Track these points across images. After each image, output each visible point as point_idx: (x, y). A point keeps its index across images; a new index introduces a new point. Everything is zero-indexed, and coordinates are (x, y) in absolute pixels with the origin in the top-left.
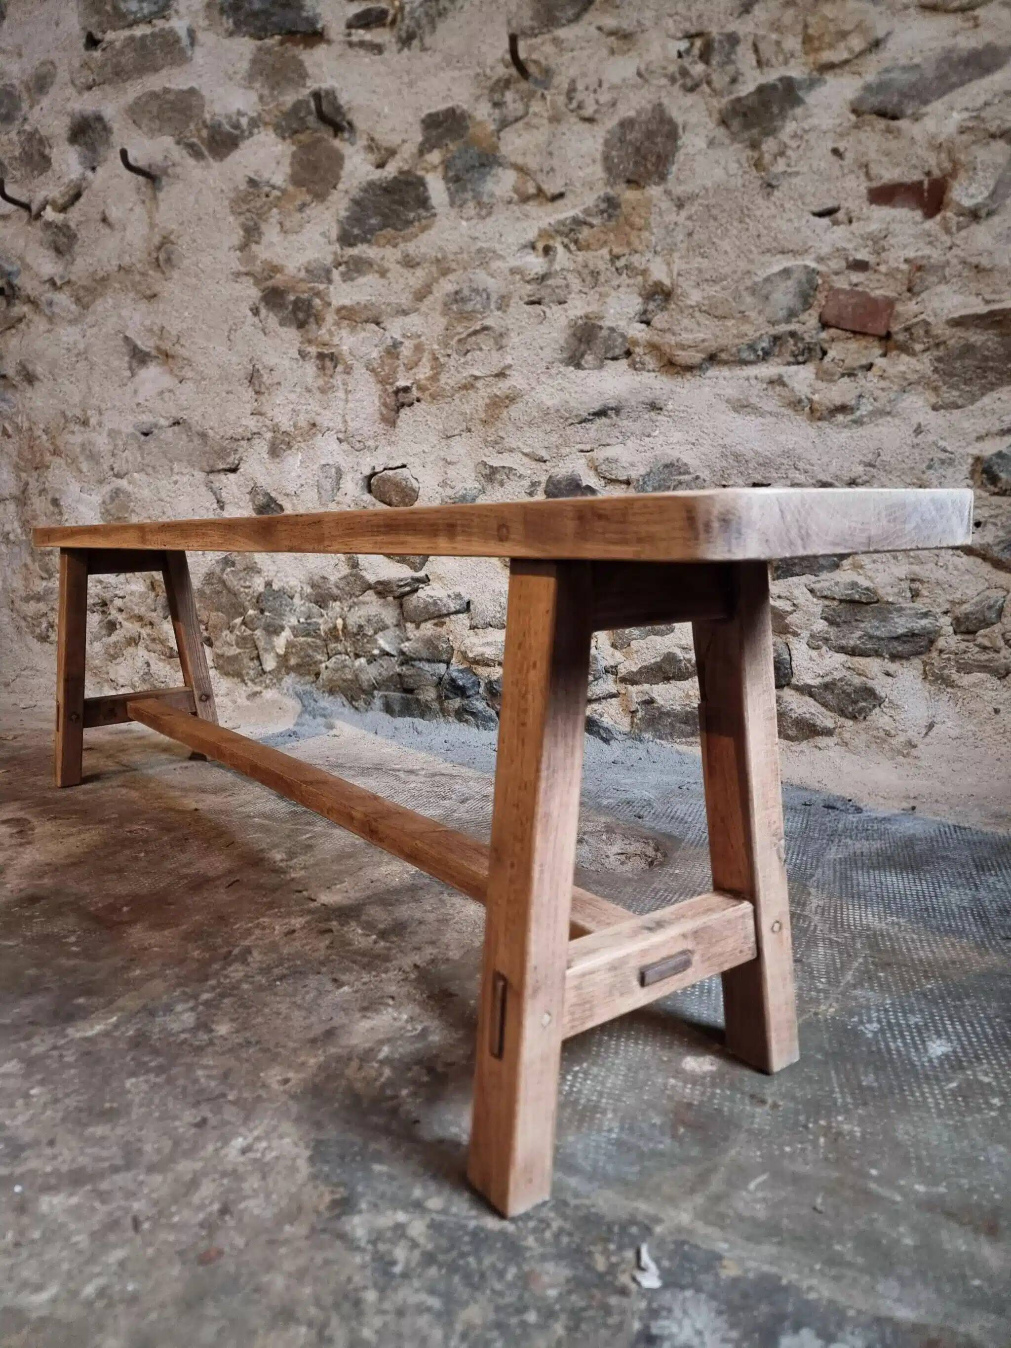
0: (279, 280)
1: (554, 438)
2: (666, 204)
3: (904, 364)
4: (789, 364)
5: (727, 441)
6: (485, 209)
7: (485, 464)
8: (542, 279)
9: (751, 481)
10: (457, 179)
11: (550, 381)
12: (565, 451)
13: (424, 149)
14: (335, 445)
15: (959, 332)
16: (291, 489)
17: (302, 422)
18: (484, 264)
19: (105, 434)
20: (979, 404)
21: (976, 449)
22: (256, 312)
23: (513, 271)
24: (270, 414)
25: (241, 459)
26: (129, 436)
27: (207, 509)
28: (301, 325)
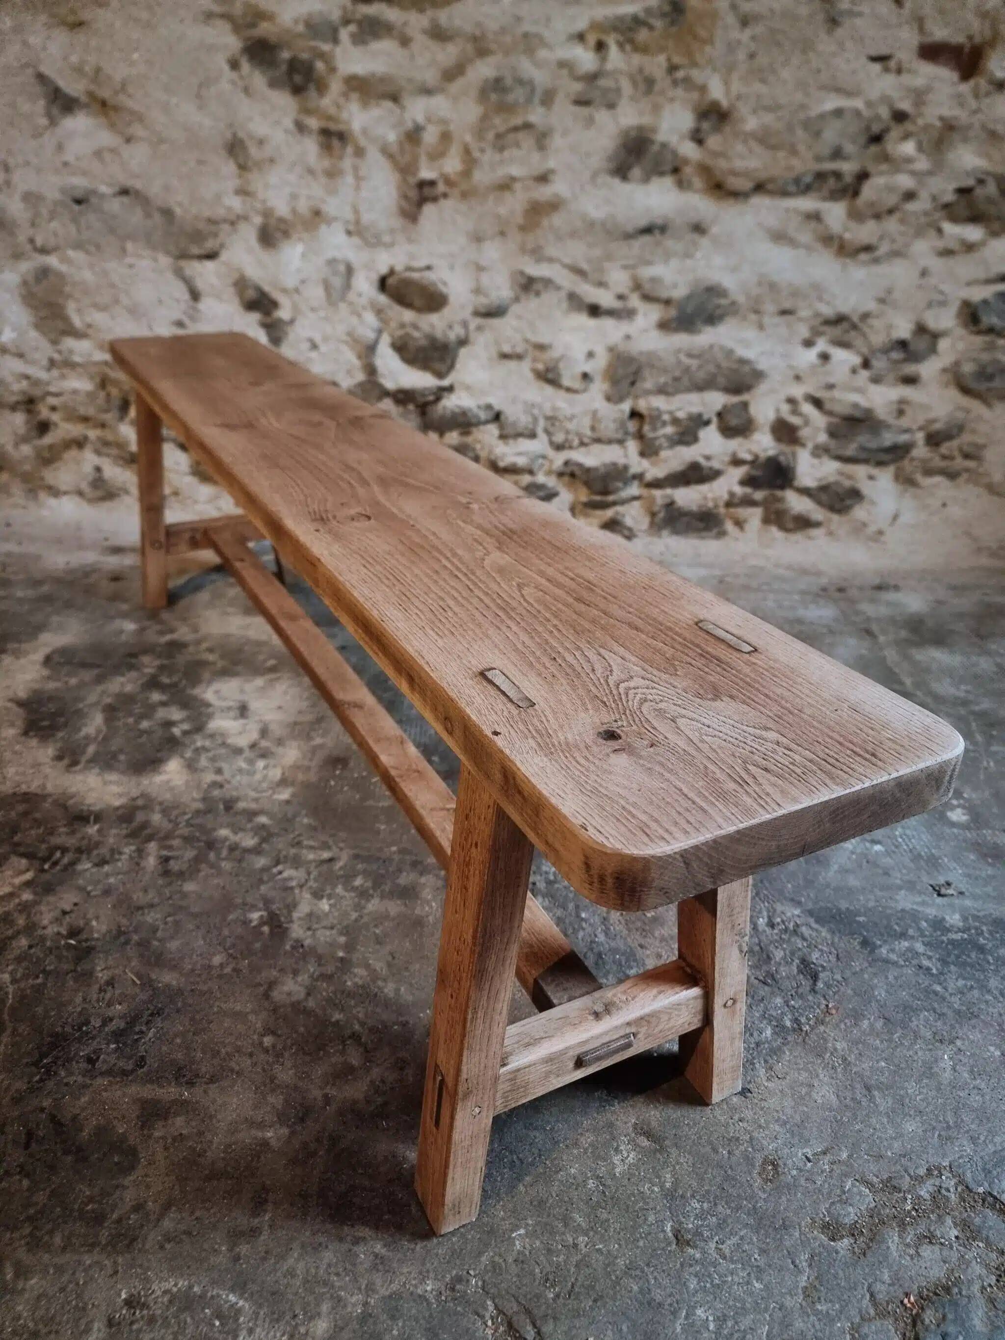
0: (264, 29)
1: (598, 252)
2: (731, 19)
4: (825, 200)
5: (764, 270)
7: (522, 273)
8: (592, 78)
9: (781, 309)
11: (595, 192)
14: (342, 238)
16: (290, 282)
17: (303, 207)
18: (530, 51)
19: (17, 197)
21: (965, 293)
22: (234, 65)
23: (562, 64)
24: (261, 195)
25: (222, 246)
26: (56, 203)
27: (178, 301)
28: (297, 90)
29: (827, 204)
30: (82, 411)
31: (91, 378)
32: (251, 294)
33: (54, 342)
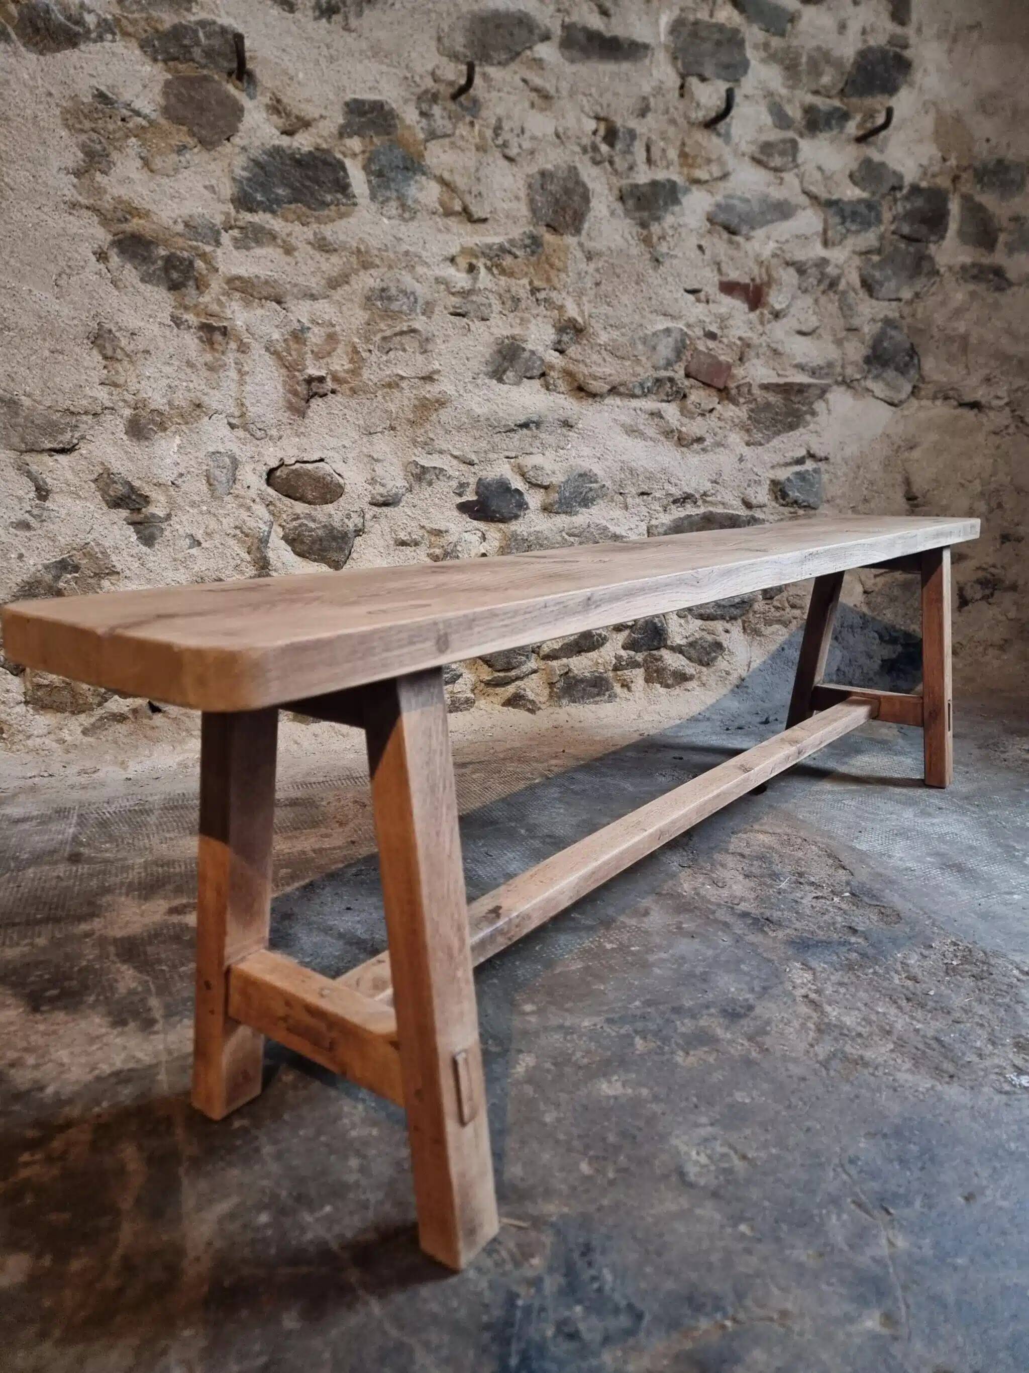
0: (135, 225)
1: (483, 444)
2: (579, 254)
3: (730, 411)
4: (663, 401)
5: (624, 458)
6: (407, 211)
7: (416, 464)
8: (465, 294)
9: (640, 491)
10: (380, 174)
11: (476, 391)
12: (492, 456)
13: (343, 133)
14: (225, 431)
15: (764, 393)
17: (181, 399)
18: (411, 268)
20: (772, 444)
21: (772, 474)
22: (102, 256)
23: (438, 280)
24: (133, 386)
25: (81, 438)
27: (20, 499)
28: (174, 287)
29: (664, 404)
32: (119, 489)
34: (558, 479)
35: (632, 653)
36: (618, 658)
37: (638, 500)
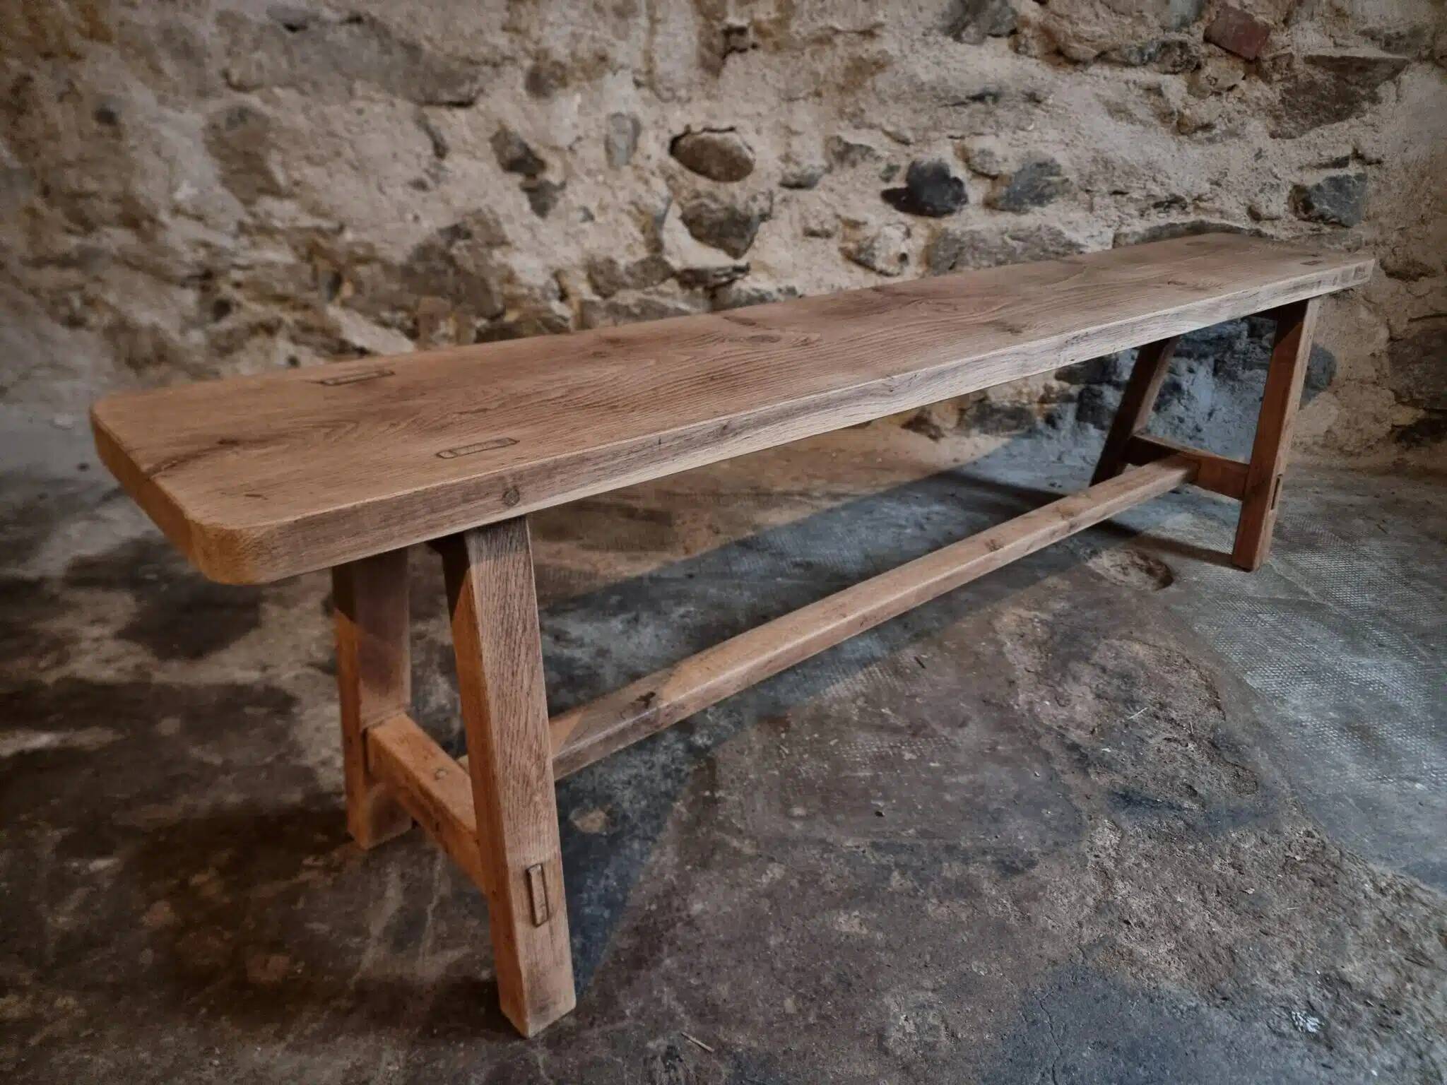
1: (924, 120)
3: (1259, 90)
4: (1166, 73)
5: (1100, 146)
7: (839, 140)
9: (1113, 189)
11: (924, 50)
12: (932, 134)
14: (629, 90)
15: (1309, 69)
16: (564, 140)
17: (584, 50)
19: (210, 18)
20: (1305, 138)
21: (1296, 178)
25: (481, 90)
26: (262, 28)
27: (418, 156)
29: (1168, 77)
30: (279, 289)
31: (295, 248)
32: (514, 152)
33: (247, 202)
34: (1009, 168)
35: (1066, 385)
36: (1048, 389)
37: (1109, 200)
